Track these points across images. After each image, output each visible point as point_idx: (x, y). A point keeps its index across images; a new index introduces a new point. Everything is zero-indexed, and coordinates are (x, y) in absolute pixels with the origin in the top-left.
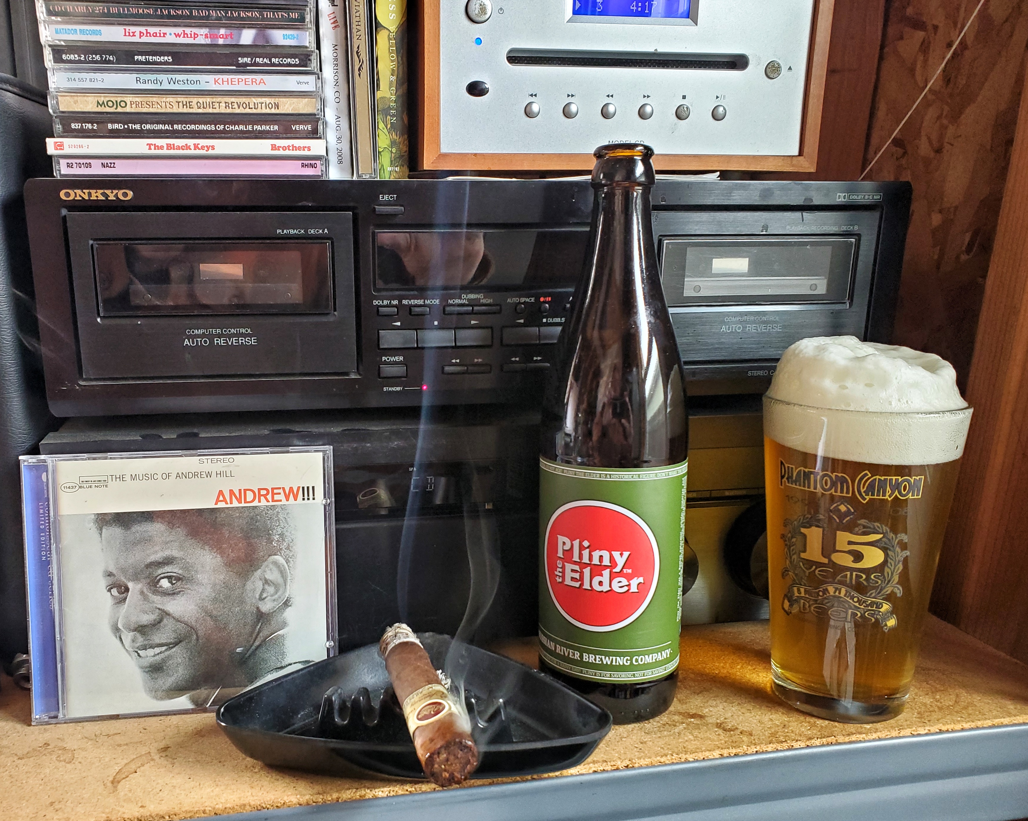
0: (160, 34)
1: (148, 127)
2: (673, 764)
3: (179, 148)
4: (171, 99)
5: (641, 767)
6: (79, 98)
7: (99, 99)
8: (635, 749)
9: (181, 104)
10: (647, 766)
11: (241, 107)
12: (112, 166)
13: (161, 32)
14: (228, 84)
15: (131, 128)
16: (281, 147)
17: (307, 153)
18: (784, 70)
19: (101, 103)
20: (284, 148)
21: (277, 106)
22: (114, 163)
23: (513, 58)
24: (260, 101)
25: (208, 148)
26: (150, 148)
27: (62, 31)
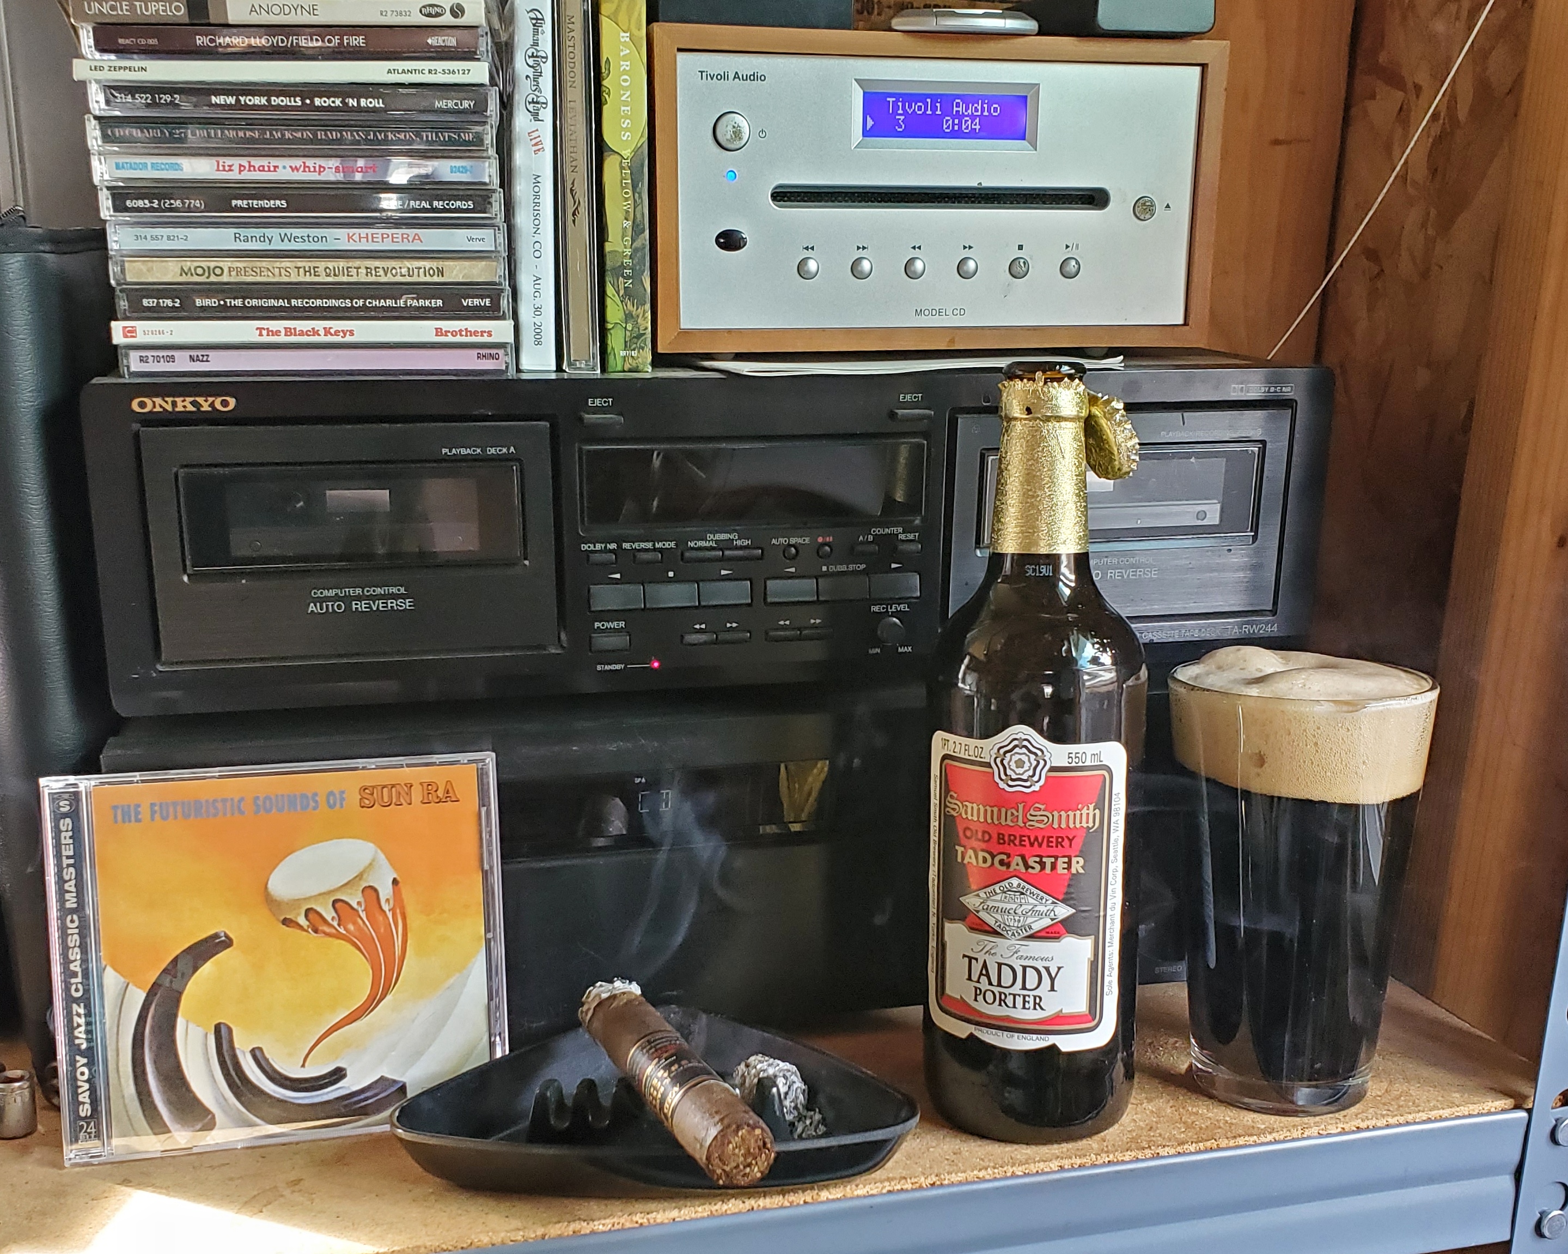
0: (269, 167)
1: (254, 302)
2: (995, 1179)
3: (302, 333)
4: (286, 263)
5: (952, 1184)
6: (155, 264)
7: (183, 264)
8: (946, 1162)
9: (302, 270)
10: (961, 1183)
11: (389, 275)
12: (205, 358)
13: (271, 165)
14: (367, 241)
15: (229, 305)
16: (449, 332)
17: (485, 339)
18: (1159, 209)
19: (186, 270)
20: (454, 334)
21: (441, 272)
22: (207, 356)
23: (783, 195)
24: (417, 266)
25: (344, 333)
26: (261, 335)
27: (125, 165)
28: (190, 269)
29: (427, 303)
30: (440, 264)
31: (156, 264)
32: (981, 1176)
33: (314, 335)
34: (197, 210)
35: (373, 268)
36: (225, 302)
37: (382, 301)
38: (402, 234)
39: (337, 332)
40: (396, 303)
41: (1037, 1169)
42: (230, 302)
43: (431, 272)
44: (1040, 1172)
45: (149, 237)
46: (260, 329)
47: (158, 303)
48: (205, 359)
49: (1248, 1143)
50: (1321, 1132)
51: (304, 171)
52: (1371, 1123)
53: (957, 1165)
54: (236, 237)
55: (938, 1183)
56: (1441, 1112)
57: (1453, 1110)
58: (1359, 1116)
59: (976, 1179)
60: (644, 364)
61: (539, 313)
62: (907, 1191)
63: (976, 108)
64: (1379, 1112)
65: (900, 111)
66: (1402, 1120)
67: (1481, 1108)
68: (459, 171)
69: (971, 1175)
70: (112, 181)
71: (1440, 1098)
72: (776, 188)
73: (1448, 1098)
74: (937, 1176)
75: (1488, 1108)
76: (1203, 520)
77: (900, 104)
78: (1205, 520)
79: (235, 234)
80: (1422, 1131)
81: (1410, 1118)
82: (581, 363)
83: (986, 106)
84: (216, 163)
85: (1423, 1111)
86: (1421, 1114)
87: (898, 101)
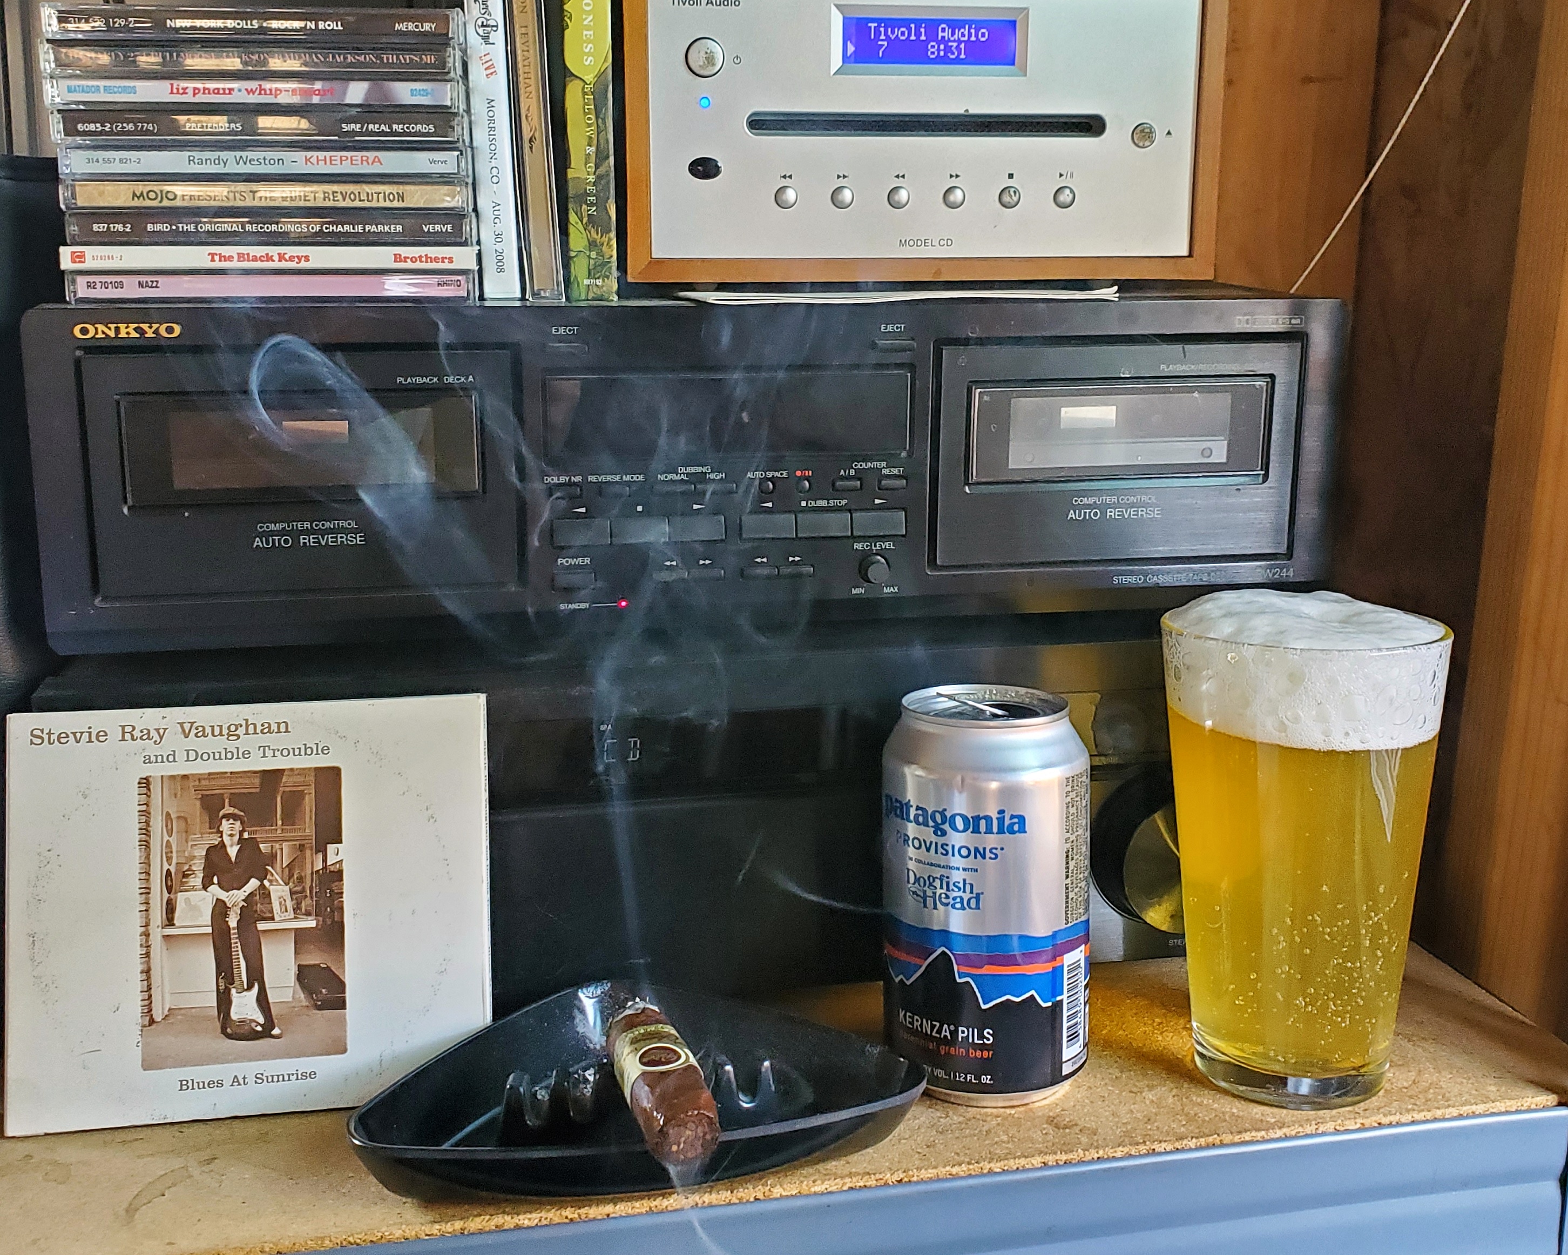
0: (224, 90)
1: (207, 227)
3: (255, 259)
4: (242, 187)
6: (106, 188)
7: (135, 188)
9: (257, 195)
11: (347, 199)
13: (226, 87)
14: (325, 164)
15: (181, 230)
16: (408, 258)
17: (446, 266)
18: (1159, 135)
19: (138, 195)
20: (413, 260)
21: (401, 197)
22: (157, 282)
23: (758, 123)
24: (376, 191)
25: (299, 258)
26: (213, 260)
27: (77, 88)
28: (142, 194)
29: (387, 228)
30: (401, 189)
31: (109, 187)
32: (954, 1173)
33: (267, 261)
34: (152, 133)
35: (331, 193)
36: (178, 228)
37: (340, 226)
38: (362, 157)
39: (291, 259)
40: (354, 229)
41: (1018, 1166)
42: (183, 227)
43: (391, 197)
44: (1021, 1168)
45: (100, 160)
46: (213, 255)
47: (108, 228)
48: (154, 285)
49: (1255, 1139)
50: (1338, 1128)
51: (260, 94)
52: (1394, 1119)
53: (929, 1160)
54: (190, 161)
55: (906, 1179)
56: (1474, 1108)
57: (1488, 1105)
58: (1381, 1110)
59: (948, 1176)
60: (610, 293)
61: (500, 240)
62: (870, 1187)
63: (962, 33)
64: (1404, 1106)
65: (883, 37)
66: (1429, 1115)
67: (1519, 1104)
68: (420, 95)
69: (943, 1171)
70: (64, 104)
71: (1474, 1092)
72: (750, 116)
73: (1484, 1092)
74: (904, 1172)
75: (1528, 1104)
76: (1209, 457)
77: (882, 30)
78: (1212, 457)
79: (189, 157)
80: (1451, 1129)
81: (1439, 1113)
82: (545, 292)
83: (973, 31)
84: (170, 86)
85: (1453, 1107)
86: (1451, 1109)
87: (879, 26)
